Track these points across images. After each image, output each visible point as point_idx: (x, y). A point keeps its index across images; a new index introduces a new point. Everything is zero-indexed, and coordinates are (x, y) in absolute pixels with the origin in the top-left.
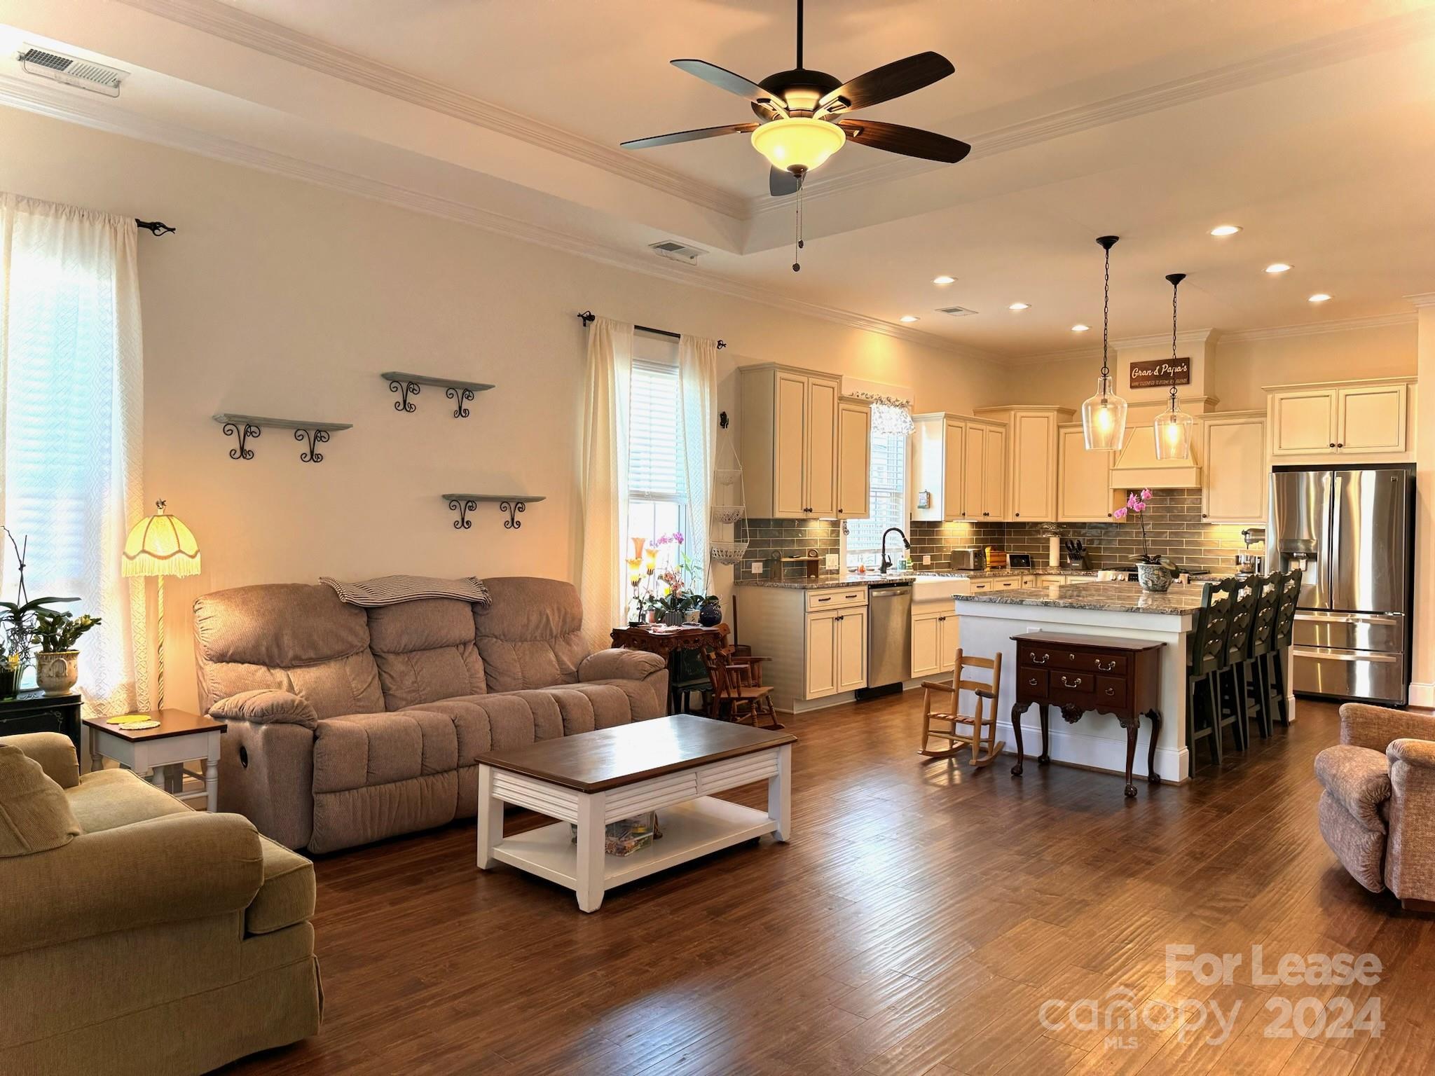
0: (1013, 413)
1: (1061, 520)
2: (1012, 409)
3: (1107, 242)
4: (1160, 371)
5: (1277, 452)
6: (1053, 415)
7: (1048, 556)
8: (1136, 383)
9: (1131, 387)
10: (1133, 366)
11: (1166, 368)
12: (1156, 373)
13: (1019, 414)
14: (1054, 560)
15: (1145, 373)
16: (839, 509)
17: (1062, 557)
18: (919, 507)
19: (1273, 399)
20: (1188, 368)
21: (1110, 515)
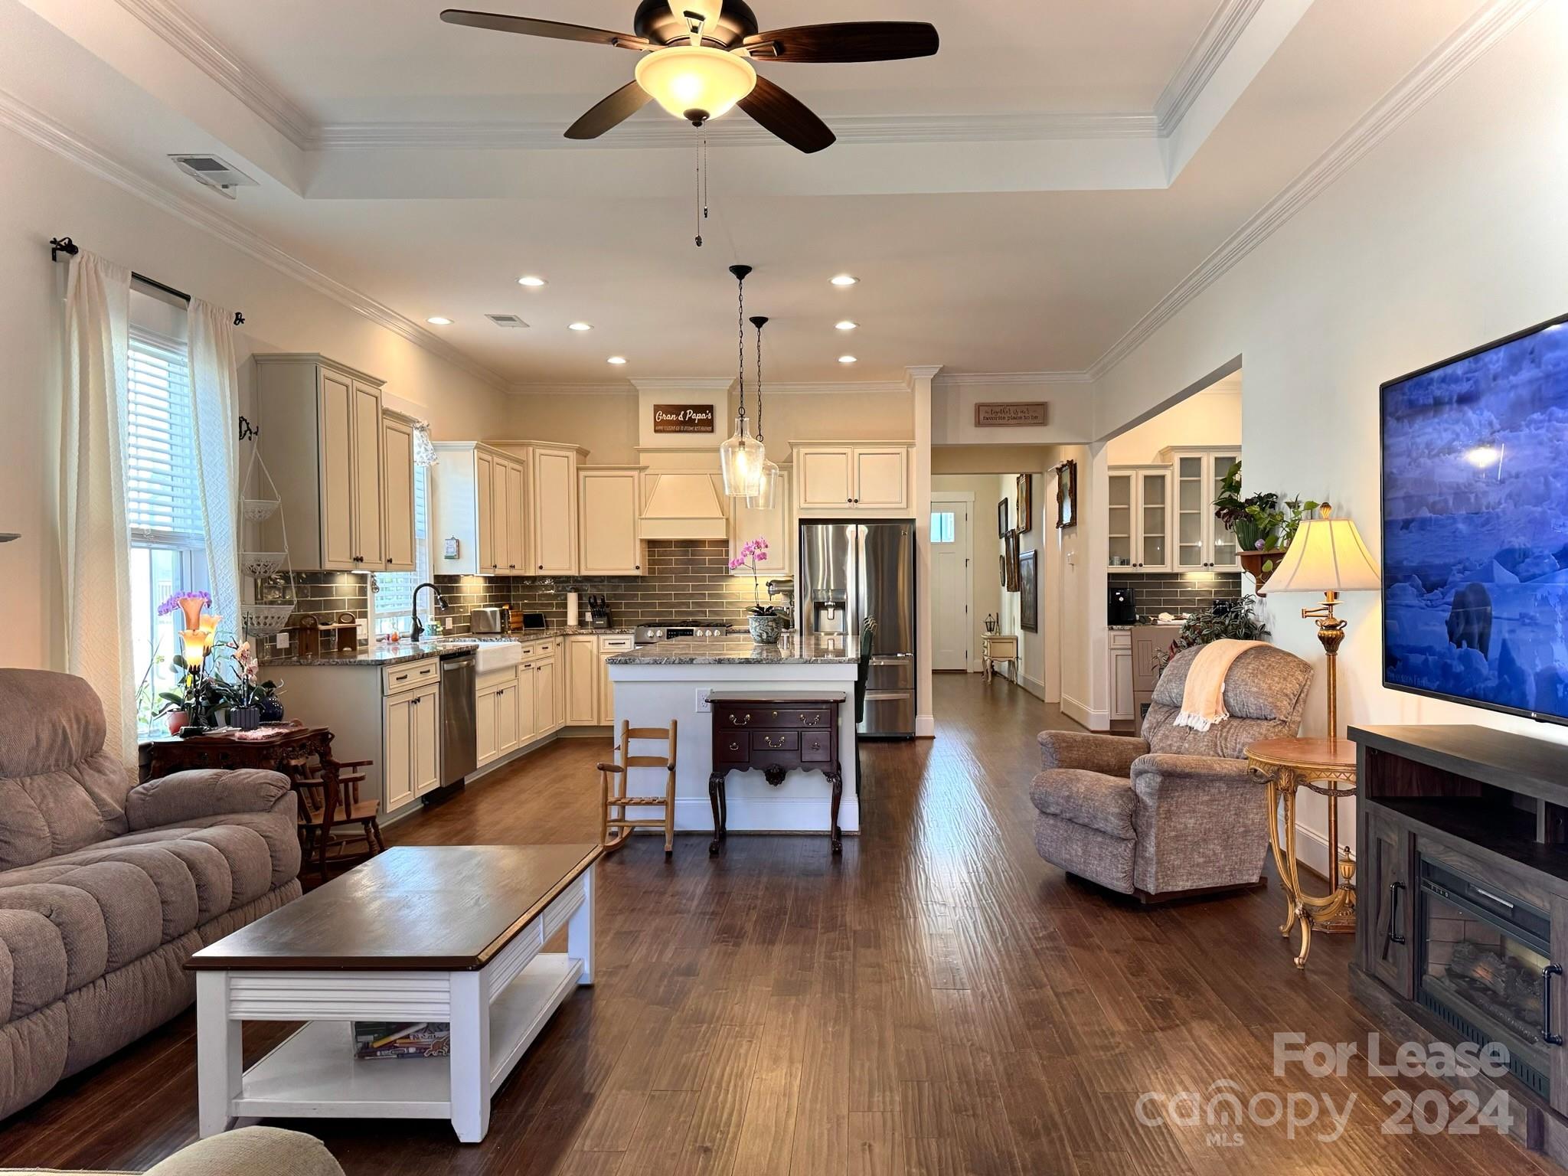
0: (531, 449)
1: (584, 573)
2: (530, 445)
3: (741, 271)
4: (685, 416)
5: (803, 505)
6: (573, 455)
7: (565, 614)
8: (660, 427)
9: (656, 431)
10: (657, 408)
11: (690, 413)
12: (681, 418)
13: (538, 451)
14: (572, 619)
15: (669, 417)
16: (388, 558)
17: (581, 615)
18: (447, 557)
19: (798, 453)
20: (712, 415)
21: (638, 568)
